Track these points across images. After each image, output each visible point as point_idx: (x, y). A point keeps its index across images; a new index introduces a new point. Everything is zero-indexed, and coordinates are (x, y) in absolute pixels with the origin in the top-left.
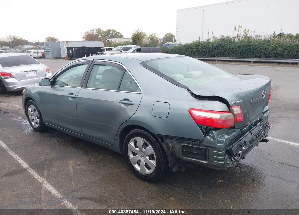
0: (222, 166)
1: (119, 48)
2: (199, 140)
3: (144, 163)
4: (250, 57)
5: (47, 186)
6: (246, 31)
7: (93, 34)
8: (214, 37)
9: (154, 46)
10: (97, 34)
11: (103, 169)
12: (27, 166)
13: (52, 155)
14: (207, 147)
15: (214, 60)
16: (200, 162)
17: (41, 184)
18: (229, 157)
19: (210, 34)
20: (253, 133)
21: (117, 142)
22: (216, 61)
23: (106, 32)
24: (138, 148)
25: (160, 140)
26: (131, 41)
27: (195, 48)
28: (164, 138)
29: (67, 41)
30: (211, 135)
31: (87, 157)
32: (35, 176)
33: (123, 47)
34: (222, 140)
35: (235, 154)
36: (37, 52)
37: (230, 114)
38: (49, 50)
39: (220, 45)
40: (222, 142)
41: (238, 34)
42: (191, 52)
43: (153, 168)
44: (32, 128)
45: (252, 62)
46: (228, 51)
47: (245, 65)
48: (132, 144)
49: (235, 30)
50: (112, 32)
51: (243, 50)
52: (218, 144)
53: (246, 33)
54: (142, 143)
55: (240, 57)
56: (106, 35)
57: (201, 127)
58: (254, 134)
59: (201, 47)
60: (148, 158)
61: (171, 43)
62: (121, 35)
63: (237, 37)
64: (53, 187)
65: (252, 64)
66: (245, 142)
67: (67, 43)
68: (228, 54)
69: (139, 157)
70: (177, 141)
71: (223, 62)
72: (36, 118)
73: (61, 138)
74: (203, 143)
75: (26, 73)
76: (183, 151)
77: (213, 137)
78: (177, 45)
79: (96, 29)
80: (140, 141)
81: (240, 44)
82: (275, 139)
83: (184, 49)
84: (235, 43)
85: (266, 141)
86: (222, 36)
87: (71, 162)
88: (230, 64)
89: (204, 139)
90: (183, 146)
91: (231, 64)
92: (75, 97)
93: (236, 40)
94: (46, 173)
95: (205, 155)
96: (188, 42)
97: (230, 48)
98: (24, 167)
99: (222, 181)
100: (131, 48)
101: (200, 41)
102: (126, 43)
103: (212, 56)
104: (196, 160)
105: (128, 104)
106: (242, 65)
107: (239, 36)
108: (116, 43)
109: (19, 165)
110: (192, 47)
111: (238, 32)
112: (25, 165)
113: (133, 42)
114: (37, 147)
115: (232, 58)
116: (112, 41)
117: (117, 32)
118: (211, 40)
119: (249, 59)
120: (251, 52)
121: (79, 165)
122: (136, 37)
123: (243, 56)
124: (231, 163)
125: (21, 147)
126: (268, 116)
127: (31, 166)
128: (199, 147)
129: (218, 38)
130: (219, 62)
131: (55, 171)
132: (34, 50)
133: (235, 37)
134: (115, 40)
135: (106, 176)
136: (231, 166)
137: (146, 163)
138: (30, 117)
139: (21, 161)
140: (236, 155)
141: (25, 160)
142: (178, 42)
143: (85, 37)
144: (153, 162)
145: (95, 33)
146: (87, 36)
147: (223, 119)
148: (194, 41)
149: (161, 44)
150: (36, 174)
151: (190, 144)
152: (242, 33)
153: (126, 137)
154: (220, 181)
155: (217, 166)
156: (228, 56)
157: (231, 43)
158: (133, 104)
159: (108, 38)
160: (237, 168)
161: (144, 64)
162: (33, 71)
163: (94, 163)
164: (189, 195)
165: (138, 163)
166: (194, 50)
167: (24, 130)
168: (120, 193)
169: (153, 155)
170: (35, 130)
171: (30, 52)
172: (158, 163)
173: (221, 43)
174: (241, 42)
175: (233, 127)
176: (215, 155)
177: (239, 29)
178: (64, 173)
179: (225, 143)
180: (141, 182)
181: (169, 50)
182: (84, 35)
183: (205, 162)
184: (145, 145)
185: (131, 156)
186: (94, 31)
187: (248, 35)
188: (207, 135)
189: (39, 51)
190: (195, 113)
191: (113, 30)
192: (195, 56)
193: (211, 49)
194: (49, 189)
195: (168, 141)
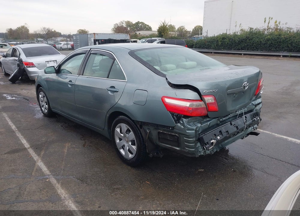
0: (193, 153)
1: (144, 41)
2: (171, 127)
3: (128, 148)
4: (280, 51)
5: (41, 164)
6: (277, 23)
7: (122, 26)
8: (242, 30)
9: (180, 39)
10: (126, 26)
11: (94, 153)
12: (29, 146)
13: (53, 138)
14: (179, 134)
15: (241, 54)
16: (174, 148)
17: (35, 162)
18: (201, 145)
19: (238, 26)
20: (233, 124)
21: (106, 128)
22: (243, 54)
23: (135, 24)
24: (122, 133)
25: (139, 126)
26: (157, 33)
27: (221, 41)
28: (142, 124)
29: (94, 33)
30: (181, 122)
31: (83, 141)
32: (32, 155)
33: (148, 39)
34: (191, 128)
35: (206, 142)
36: (67, 44)
37: (202, 103)
38: (78, 42)
39: (247, 37)
40: (192, 130)
41: (268, 26)
42: (217, 45)
43: (135, 153)
44: (42, 114)
45: (281, 56)
46: (255, 45)
47: (273, 59)
48: (118, 130)
49: (265, 21)
50: (141, 25)
51: (272, 43)
52: (187, 131)
53: (277, 25)
54: (126, 129)
55: (269, 51)
56: (135, 28)
57: (173, 115)
58: (235, 125)
59: (227, 40)
60: (130, 143)
61: (197, 36)
62: (149, 28)
63: (267, 29)
64: (45, 165)
65: (281, 58)
66: (220, 132)
67: (94, 35)
68: (256, 47)
69: (124, 142)
70: (153, 128)
71: (250, 56)
72: (45, 104)
73: (66, 123)
74: (175, 130)
75: (47, 63)
76: (159, 138)
77: (183, 124)
78: (203, 38)
79: (126, 22)
80: (125, 127)
81: (269, 37)
82: (273, 134)
83: (210, 42)
84: (264, 36)
85: (256, 134)
86: (251, 29)
87: (68, 145)
88: (257, 58)
89: (175, 126)
90: (159, 133)
91: (259, 58)
92: (73, 85)
93: (266, 32)
94: (42, 153)
95: (177, 142)
96: (214, 35)
97: (258, 41)
98: (26, 146)
99: (203, 170)
100: (156, 40)
101: (226, 34)
102: (152, 36)
103: (239, 50)
104: (170, 146)
105: (114, 91)
106: (270, 59)
107: (269, 29)
108: (142, 35)
109: (22, 145)
110: (217, 40)
111: (268, 24)
112: (27, 145)
113: (159, 34)
114: (42, 130)
115: (260, 52)
116: (140, 34)
117: (146, 25)
118: (239, 32)
119: (278, 53)
120: (280, 45)
121: (74, 148)
122: (162, 30)
123: (272, 49)
124: (203, 151)
125: (28, 129)
126: (260, 109)
127: (31, 147)
128: (172, 134)
129: (246, 30)
130: (246, 56)
131: (51, 152)
132: (64, 42)
133: (265, 29)
134: (142, 33)
135: (95, 159)
136: (202, 154)
137: (129, 149)
138: (41, 103)
139: (24, 141)
140: (208, 143)
141: (28, 141)
142: (204, 34)
143: (115, 29)
144: (134, 147)
145: (124, 25)
146: (116, 28)
147: (194, 107)
148: (221, 34)
149: (189, 36)
150: (34, 153)
151: (165, 131)
152: (272, 25)
153: (113, 123)
154: (201, 170)
155: (189, 153)
156: (255, 50)
157: (259, 36)
158: (118, 92)
159: (137, 31)
160: (222, 159)
161: (132, 53)
162: (53, 61)
163: (88, 147)
164: (166, 180)
165: (123, 147)
166: (220, 43)
167: (35, 115)
168: (102, 175)
169: (134, 140)
170: (45, 115)
171: (61, 44)
172: (138, 148)
173: (248, 36)
174: (271, 34)
175: (207, 116)
176: (186, 142)
177: (269, 21)
178: (58, 154)
179: (196, 131)
180: (124, 165)
181: (194, 42)
182: (113, 27)
183: (178, 149)
184: (128, 131)
185: (118, 141)
186: (123, 23)
187: (279, 28)
188: (177, 122)
189: (70, 43)
190: (168, 101)
191: (142, 22)
192: (220, 49)
193: (237, 42)
194: (41, 167)
195: (145, 127)
